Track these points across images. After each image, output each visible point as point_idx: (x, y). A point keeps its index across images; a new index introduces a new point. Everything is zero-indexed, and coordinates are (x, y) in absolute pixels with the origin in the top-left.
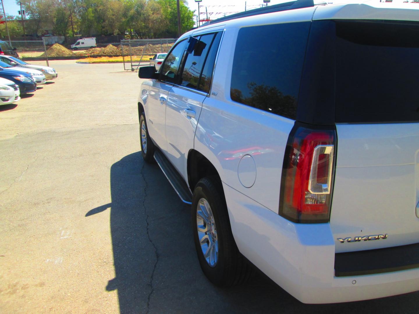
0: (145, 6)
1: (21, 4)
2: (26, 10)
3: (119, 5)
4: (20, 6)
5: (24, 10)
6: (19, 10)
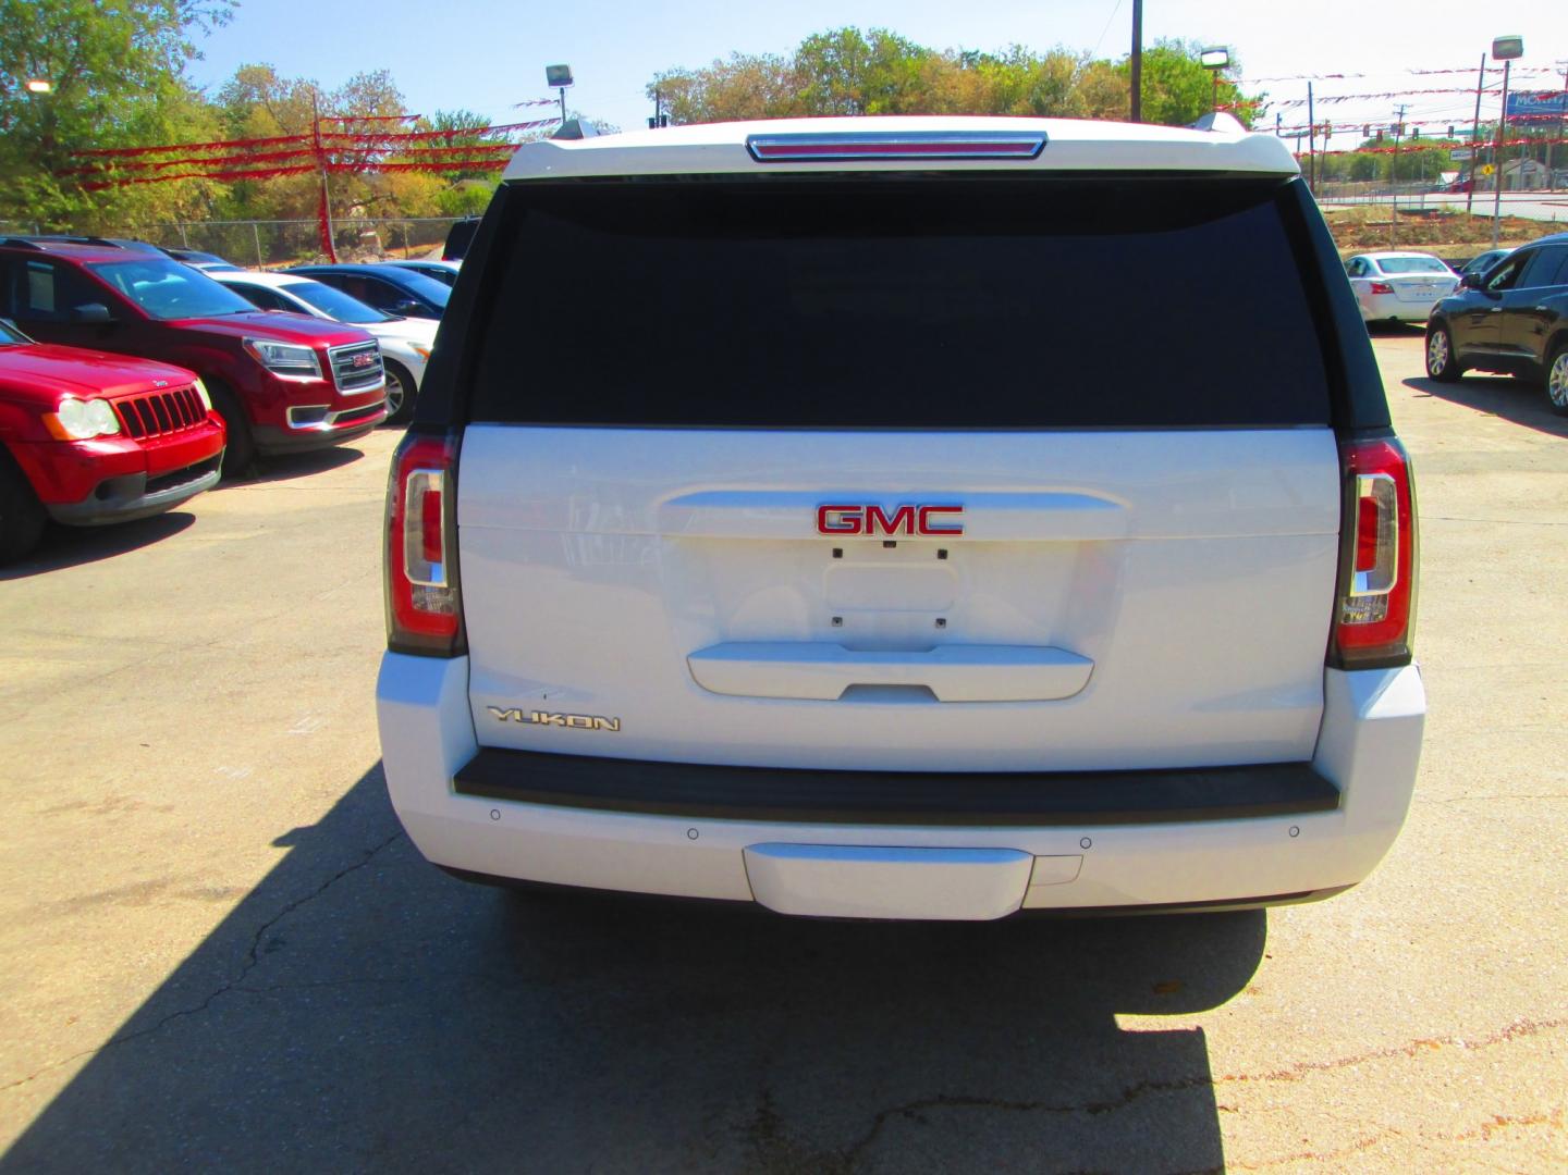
0: (1069, 87)
1: (657, 99)
2: (674, 115)
3: (977, 88)
4: (655, 103)
5: (666, 113)
6: (653, 114)
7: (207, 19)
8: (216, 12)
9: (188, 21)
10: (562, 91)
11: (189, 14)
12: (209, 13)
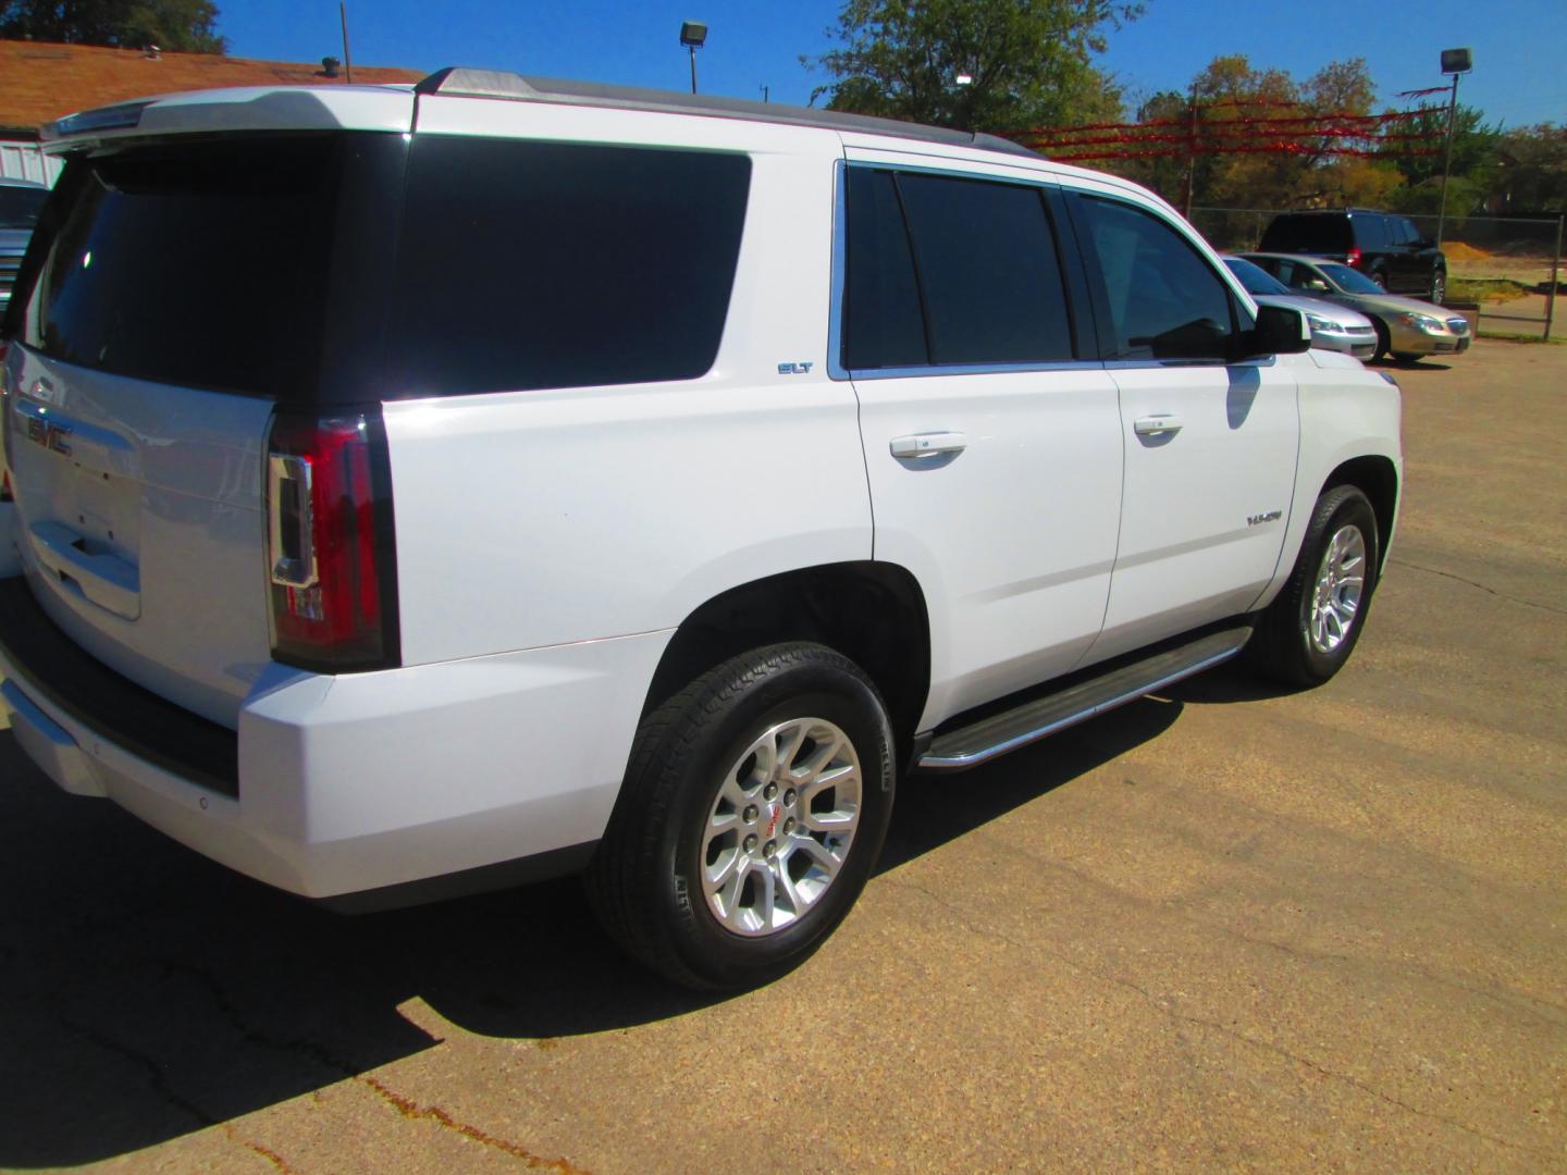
7: (1119, 15)
8: (1129, 7)
9: (1102, 17)
10: (1456, 78)
11: (1105, 10)
12: (1122, 9)
